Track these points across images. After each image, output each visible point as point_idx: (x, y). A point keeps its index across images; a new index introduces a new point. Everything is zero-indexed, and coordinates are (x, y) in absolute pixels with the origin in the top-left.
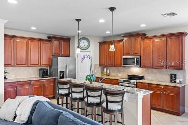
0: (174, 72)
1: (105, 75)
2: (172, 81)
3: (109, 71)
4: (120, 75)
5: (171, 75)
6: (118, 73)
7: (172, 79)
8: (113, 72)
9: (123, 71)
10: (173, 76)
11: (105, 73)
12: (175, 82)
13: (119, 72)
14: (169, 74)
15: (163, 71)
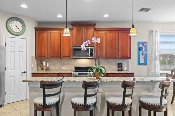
0: (120, 61)
1: (44, 70)
2: (119, 70)
3: (49, 64)
4: (63, 68)
5: (119, 64)
6: (61, 67)
7: (119, 68)
8: (54, 66)
9: (68, 64)
10: (120, 65)
11: (45, 67)
12: (122, 70)
13: (63, 65)
14: (116, 64)
15: (111, 62)
